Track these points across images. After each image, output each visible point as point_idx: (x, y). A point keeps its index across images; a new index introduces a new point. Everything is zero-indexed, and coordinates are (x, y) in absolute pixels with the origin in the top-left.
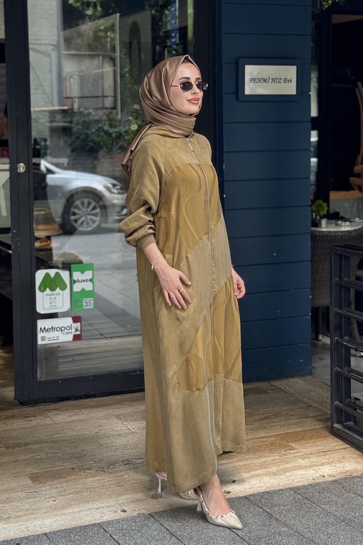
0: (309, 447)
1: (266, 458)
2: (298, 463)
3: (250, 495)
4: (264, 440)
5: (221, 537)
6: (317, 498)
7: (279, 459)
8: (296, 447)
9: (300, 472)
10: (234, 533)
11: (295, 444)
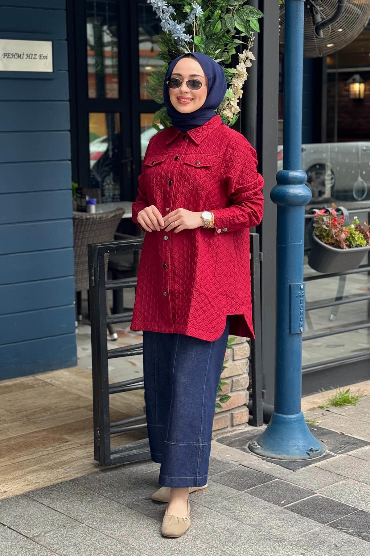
0: (83, 437)
1: (41, 453)
2: (74, 455)
3: (28, 492)
4: (36, 435)
5: (3, 538)
6: (98, 487)
7: (54, 453)
8: (71, 438)
9: (77, 463)
10: (15, 532)
11: (69, 436)
